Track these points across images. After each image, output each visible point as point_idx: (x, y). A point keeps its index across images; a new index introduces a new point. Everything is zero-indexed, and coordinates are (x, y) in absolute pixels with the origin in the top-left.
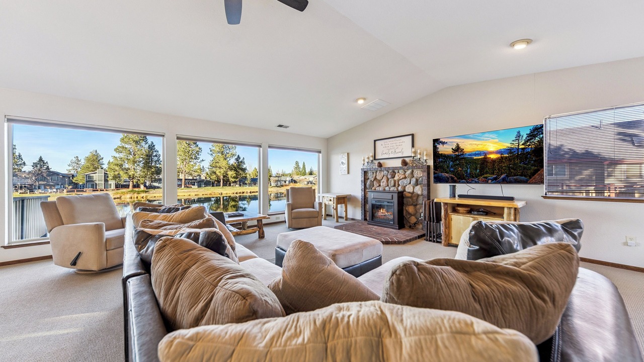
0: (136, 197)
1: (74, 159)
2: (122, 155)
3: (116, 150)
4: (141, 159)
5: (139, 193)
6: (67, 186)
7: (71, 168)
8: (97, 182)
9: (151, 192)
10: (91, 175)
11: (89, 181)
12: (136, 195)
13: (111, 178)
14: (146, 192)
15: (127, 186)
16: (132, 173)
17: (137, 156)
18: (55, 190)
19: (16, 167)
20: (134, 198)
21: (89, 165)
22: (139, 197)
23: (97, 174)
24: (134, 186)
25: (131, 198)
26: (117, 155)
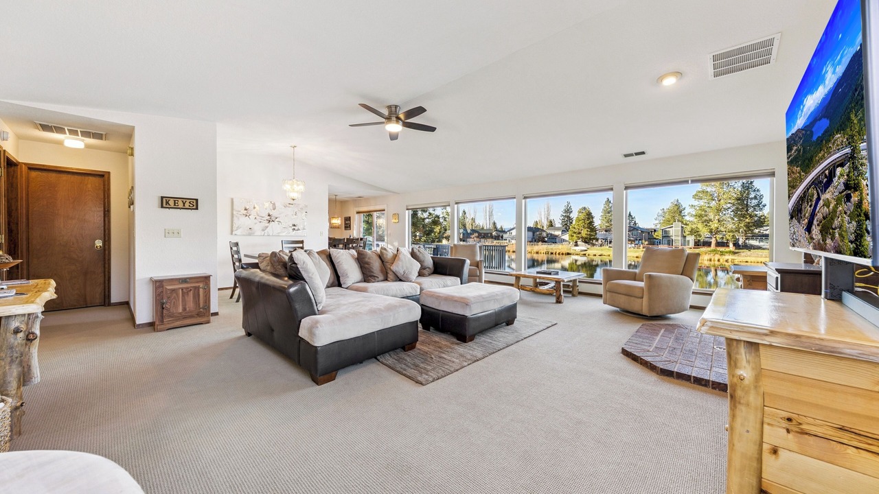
0: (716, 259)
1: (661, 212)
2: (702, 203)
3: (694, 197)
4: (729, 205)
5: (722, 254)
6: (643, 241)
7: (657, 222)
8: (673, 238)
9: (742, 254)
10: (667, 229)
11: (665, 237)
12: (717, 257)
13: (688, 233)
14: (735, 253)
15: (709, 244)
16: (716, 225)
17: (722, 201)
18: (633, 245)
20: (714, 260)
21: (670, 217)
22: (721, 260)
23: (673, 228)
24: (719, 244)
25: (711, 260)
26: (696, 203)
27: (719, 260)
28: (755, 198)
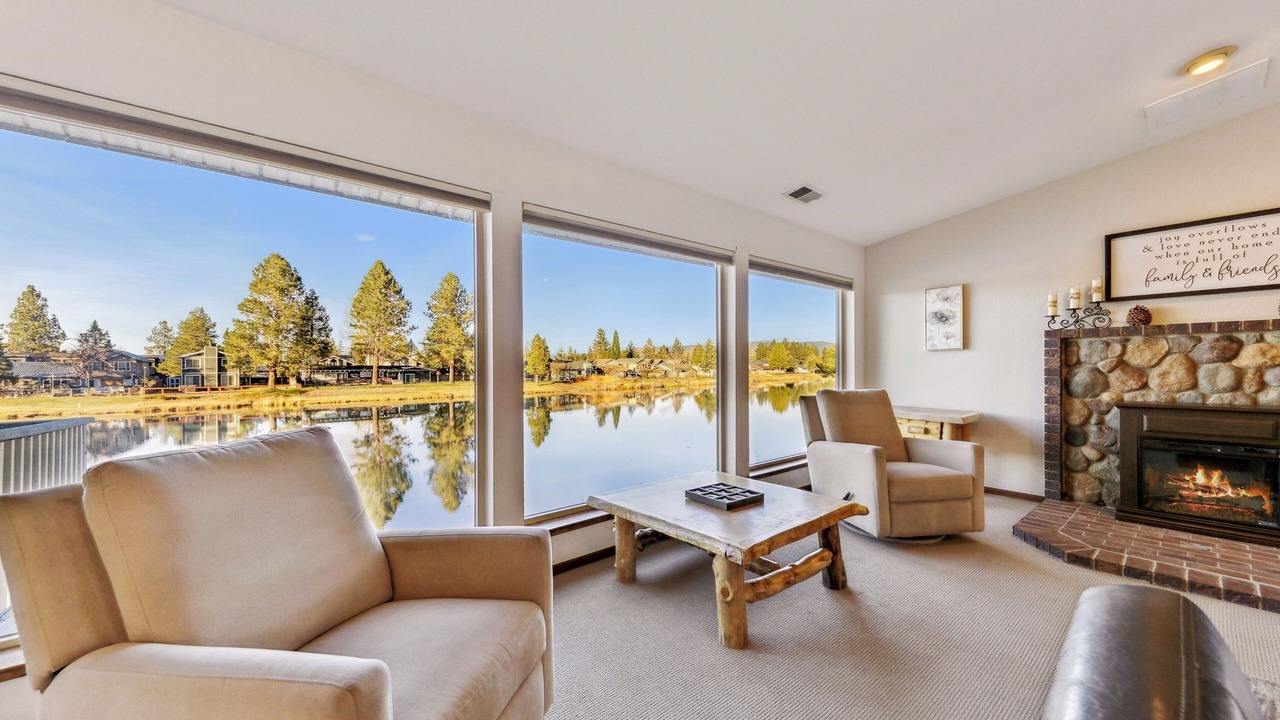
0: (281, 402)
1: (159, 326)
2: (252, 318)
3: (241, 307)
4: (291, 326)
5: (287, 394)
6: (145, 380)
7: (152, 344)
8: (204, 373)
9: (311, 393)
10: (193, 358)
11: (188, 371)
12: (281, 400)
13: (232, 364)
14: (302, 392)
15: (263, 381)
16: (274, 353)
17: (282, 319)
18: (122, 389)
19: (48, 342)
20: (277, 406)
21: (188, 337)
22: (287, 404)
23: (204, 357)
24: (278, 381)
25: (273, 405)
26: (243, 317)
27: (284, 404)
28: (320, 319)
